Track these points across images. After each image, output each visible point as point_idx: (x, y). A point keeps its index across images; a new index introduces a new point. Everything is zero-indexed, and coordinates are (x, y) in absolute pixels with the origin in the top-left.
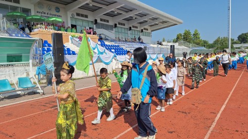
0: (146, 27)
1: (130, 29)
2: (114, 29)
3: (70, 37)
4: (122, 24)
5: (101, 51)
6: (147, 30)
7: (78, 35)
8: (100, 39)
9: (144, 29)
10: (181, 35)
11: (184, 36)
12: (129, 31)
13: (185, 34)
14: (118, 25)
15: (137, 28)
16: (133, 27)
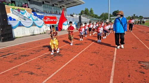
0: (63, 5)
1: (53, 5)
2: (42, 5)
3: (11, 9)
4: (47, 2)
5: (35, 19)
6: (64, 7)
7: (17, 8)
8: (33, 11)
9: (62, 6)
10: (83, 11)
11: (85, 12)
12: (52, 7)
13: (85, 10)
14: (45, 3)
15: (57, 5)
16: (55, 4)
